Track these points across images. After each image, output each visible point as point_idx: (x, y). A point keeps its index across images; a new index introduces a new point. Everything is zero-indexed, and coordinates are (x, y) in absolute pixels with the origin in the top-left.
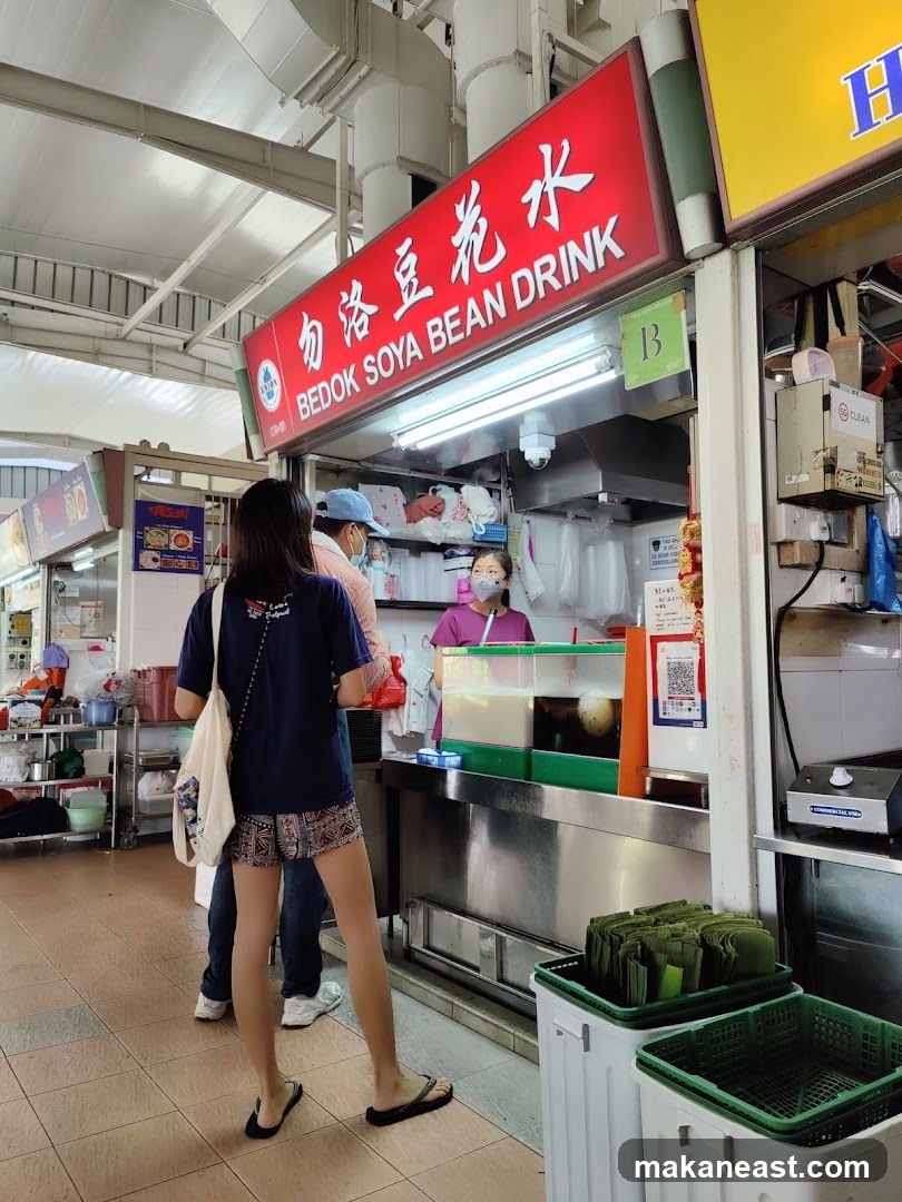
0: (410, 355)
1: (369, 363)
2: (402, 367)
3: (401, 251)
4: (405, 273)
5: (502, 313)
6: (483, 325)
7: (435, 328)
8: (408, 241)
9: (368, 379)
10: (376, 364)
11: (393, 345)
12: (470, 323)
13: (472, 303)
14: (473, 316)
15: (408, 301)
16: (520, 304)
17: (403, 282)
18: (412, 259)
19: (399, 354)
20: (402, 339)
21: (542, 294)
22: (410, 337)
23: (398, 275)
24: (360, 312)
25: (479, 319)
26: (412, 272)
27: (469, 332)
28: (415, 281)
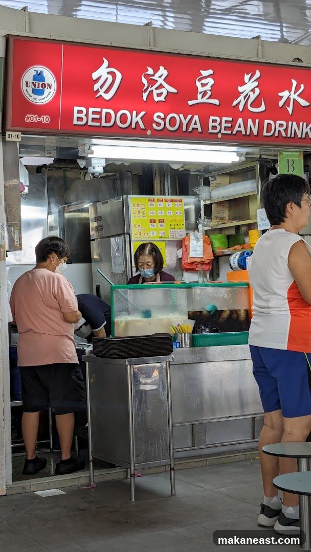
0: (192, 126)
1: (159, 117)
2: (184, 129)
3: (204, 73)
4: (203, 85)
5: (255, 132)
6: (244, 133)
7: (214, 121)
8: (210, 72)
9: (154, 125)
10: (164, 119)
11: (181, 116)
12: (237, 129)
13: (240, 121)
14: (240, 126)
15: (200, 99)
16: (265, 134)
17: (200, 89)
18: (211, 81)
19: (185, 122)
20: (190, 116)
21: (276, 134)
22: (196, 118)
23: (198, 84)
24: (161, 86)
25: (242, 129)
26: (208, 87)
27: (234, 132)
28: (209, 93)
